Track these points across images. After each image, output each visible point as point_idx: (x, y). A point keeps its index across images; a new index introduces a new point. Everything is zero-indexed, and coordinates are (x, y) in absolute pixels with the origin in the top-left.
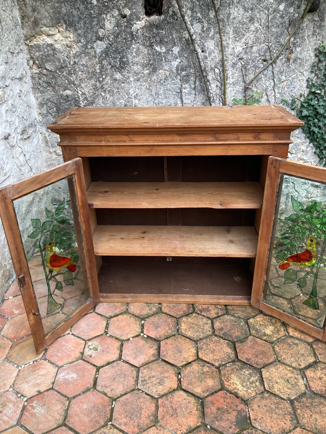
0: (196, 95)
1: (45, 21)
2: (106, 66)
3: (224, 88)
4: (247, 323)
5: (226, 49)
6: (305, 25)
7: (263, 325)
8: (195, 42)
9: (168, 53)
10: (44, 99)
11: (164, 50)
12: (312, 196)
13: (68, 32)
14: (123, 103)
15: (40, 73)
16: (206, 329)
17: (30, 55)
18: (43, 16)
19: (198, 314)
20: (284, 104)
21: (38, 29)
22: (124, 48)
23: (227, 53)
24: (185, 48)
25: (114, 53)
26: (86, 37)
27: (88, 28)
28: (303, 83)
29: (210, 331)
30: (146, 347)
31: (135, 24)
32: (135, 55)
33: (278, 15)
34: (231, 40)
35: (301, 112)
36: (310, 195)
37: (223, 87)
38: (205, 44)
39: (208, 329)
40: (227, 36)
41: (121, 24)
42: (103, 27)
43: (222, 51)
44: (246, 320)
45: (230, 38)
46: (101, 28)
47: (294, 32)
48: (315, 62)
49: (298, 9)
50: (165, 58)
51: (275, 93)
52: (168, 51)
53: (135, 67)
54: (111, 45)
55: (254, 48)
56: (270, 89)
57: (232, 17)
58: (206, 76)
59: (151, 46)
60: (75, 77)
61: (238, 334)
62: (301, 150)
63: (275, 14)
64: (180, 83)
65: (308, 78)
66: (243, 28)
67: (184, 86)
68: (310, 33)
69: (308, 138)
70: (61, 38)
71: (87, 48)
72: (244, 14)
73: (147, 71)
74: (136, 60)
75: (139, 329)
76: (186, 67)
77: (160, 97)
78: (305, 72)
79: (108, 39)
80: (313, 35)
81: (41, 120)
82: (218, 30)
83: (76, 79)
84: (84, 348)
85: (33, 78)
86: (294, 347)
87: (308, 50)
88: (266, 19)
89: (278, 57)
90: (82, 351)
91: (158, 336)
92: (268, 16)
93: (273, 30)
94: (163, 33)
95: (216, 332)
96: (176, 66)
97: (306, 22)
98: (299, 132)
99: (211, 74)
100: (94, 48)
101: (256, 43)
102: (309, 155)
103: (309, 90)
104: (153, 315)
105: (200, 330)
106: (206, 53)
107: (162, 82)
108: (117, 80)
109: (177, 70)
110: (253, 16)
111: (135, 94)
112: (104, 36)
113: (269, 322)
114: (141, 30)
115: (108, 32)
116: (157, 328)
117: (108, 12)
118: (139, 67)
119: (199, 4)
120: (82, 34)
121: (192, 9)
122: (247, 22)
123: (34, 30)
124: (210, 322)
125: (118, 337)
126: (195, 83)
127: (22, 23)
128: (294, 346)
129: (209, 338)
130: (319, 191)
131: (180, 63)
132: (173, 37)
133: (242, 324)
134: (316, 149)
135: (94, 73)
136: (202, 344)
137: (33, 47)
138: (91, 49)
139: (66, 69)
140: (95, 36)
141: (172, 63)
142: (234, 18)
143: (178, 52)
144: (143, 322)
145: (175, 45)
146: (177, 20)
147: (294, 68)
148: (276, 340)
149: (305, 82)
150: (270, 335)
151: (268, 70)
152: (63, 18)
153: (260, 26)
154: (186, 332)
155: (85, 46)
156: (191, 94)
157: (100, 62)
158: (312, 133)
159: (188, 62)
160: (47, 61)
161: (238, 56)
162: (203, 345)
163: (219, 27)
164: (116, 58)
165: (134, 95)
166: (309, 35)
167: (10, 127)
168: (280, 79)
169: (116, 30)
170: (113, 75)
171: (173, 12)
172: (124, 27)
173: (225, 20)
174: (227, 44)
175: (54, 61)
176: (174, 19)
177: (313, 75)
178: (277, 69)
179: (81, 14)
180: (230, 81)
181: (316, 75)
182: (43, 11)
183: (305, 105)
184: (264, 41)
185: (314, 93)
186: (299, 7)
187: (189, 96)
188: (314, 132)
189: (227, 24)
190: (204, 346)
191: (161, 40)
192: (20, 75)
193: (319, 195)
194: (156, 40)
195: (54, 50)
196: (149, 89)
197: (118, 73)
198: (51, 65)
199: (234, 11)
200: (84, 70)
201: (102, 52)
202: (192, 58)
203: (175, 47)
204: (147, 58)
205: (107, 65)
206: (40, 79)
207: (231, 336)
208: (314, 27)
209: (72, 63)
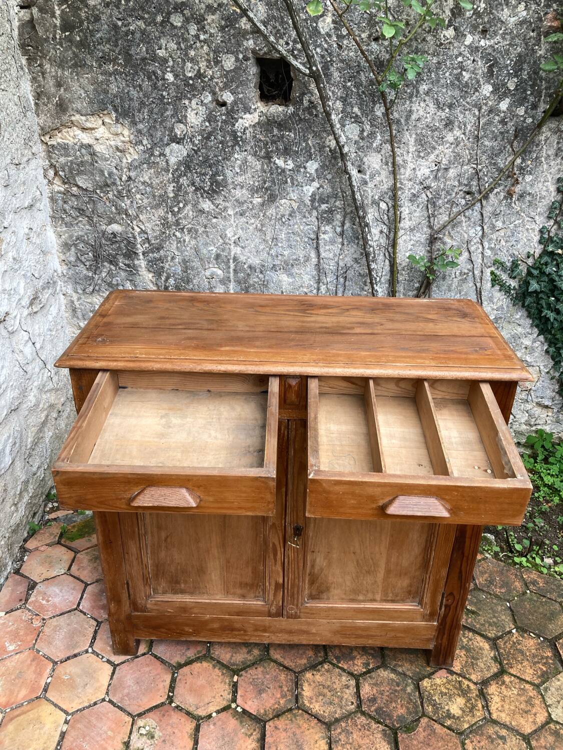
0: (343, 244)
1: (78, 105)
2: (185, 187)
3: (395, 237)
4: (418, 687)
5: (402, 170)
6: (543, 138)
7: (446, 694)
8: (348, 158)
9: (298, 171)
10: (71, 237)
11: (290, 165)
12: (537, 422)
13: (119, 125)
14: (214, 251)
15: (66, 192)
16: (346, 699)
17: (49, 161)
18: (76, 96)
19: (333, 665)
20: (498, 268)
21: (65, 118)
22: (220, 158)
23: (402, 177)
24: (328, 164)
25: (200, 166)
26: (152, 135)
27: (155, 121)
28: (533, 235)
29: (352, 703)
30: (240, 735)
31: (242, 118)
32: (239, 171)
33: (497, 118)
34: (410, 155)
35: (527, 284)
36: (534, 420)
37: (392, 235)
38: (365, 159)
39: (350, 698)
40: (404, 148)
41: (216, 117)
42: (183, 120)
43: (394, 173)
44: (416, 680)
45: (408, 152)
46: (180, 121)
47: (522, 150)
48: (555, 201)
49: (532, 109)
50: (292, 179)
51: (483, 248)
52: (297, 168)
53: (237, 192)
54: (196, 152)
55: (451, 171)
56: (475, 241)
57: (414, 117)
58: (364, 217)
59: (268, 157)
60: (129, 202)
61: (401, 711)
62: (523, 346)
63: (491, 116)
64: (316, 223)
65: (543, 228)
66: (432, 137)
67: (323, 229)
68: (551, 152)
69: (537, 326)
70: (107, 135)
71: (152, 155)
72: (436, 114)
73: (259, 200)
74: (240, 179)
75: (229, 694)
76: (328, 197)
77: (280, 245)
78: (537, 218)
79: (191, 141)
80: (556, 155)
81: (65, 272)
82: (389, 138)
83: (131, 206)
84: (131, 733)
85: (52, 199)
86: (499, 744)
87: (545, 181)
88: (475, 124)
89: (491, 190)
90: (126, 740)
91: (262, 711)
92: (479, 118)
93: (487, 143)
94: (290, 136)
95: (363, 706)
96: (310, 194)
97: (546, 132)
98: (521, 316)
99: (372, 210)
100: (165, 156)
101: (454, 164)
102: (536, 354)
103: (543, 247)
104: (253, 664)
105: (336, 701)
106: (365, 175)
107: (284, 220)
108: (204, 213)
109: (313, 200)
110: (452, 118)
111: (236, 237)
112: (184, 135)
113: (456, 688)
114: (251, 130)
115: (193, 130)
116: (260, 692)
117: (194, 96)
118: (244, 191)
119: (358, 92)
120: (145, 130)
121: (344, 100)
122: (441, 127)
123: (59, 118)
124: (353, 683)
125: (191, 709)
126: (343, 225)
127: (36, 104)
128: (500, 741)
129: (352, 719)
130: (550, 414)
131: (318, 189)
132: (307, 144)
133: (409, 690)
134: (550, 346)
135: (163, 198)
136: (339, 730)
137: (56, 148)
138: (160, 156)
139: (114, 188)
140: (168, 135)
141: (305, 189)
142: (419, 120)
143: (317, 170)
144: (235, 678)
145: (310, 157)
146: (316, 116)
147: (519, 208)
148: (469, 728)
149: (537, 233)
150: (458, 717)
151: (473, 210)
152: (112, 102)
153: (463, 136)
154: (311, 703)
155: (150, 152)
156: (335, 242)
157: (176, 180)
158: (543, 321)
159: (333, 188)
160: (80, 173)
161: (421, 183)
162: (340, 733)
163: (391, 132)
164: (205, 174)
165: (233, 238)
166: (549, 156)
167: (9, 300)
168: (494, 227)
169: (207, 127)
170: (197, 203)
171: (311, 102)
172: (222, 122)
173: (403, 121)
174: (404, 161)
175: (93, 174)
176: (311, 114)
177: (552, 222)
178: (488, 210)
179: (144, 97)
180: (405, 224)
181: (556, 222)
182: (75, 86)
183: (536, 272)
184: (469, 161)
185: (552, 254)
186: (535, 107)
187: (331, 247)
188: (548, 319)
189: (406, 128)
190: (343, 737)
191: (286, 149)
192: (30, 201)
193: (549, 422)
194: (277, 148)
195: (93, 154)
196: (261, 230)
197: (207, 200)
198: (86, 180)
199: (419, 108)
200: (146, 193)
201: (179, 163)
202: (341, 182)
203: (310, 162)
204: (259, 177)
205: (188, 186)
206: (65, 202)
207: (390, 716)
208: (558, 143)
209: (124, 178)
